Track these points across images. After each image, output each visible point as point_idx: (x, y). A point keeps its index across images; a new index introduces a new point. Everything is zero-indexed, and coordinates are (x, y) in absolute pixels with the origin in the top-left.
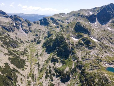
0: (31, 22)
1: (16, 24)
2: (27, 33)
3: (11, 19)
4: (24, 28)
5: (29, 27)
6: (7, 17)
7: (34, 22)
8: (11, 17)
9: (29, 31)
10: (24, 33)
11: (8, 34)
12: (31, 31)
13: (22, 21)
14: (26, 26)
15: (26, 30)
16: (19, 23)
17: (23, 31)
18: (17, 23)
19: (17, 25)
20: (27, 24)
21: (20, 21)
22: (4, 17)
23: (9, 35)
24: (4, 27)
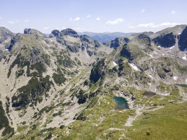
0: (100, 43)
1: (82, 44)
2: (90, 55)
3: (80, 39)
4: (89, 49)
5: (96, 49)
6: (76, 37)
7: (104, 44)
8: (81, 37)
9: (93, 53)
10: (87, 55)
11: (70, 53)
12: (95, 54)
13: (90, 41)
14: (93, 48)
15: (90, 52)
16: (86, 44)
17: (86, 53)
19: (83, 46)
20: (95, 45)
21: (88, 41)
22: (74, 36)
23: (70, 55)
24: (69, 47)
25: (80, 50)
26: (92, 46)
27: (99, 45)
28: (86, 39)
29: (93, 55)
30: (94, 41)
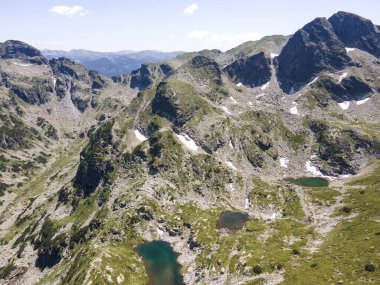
0: (104, 78)
1: (58, 82)
2: (82, 109)
3: (50, 69)
4: (78, 94)
5: (94, 92)
6: (40, 63)
7: (115, 79)
8: (52, 62)
9: (89, 104)
10: (74, 109)
12: (94, 105)
13: (78, 74)
14: (87, 90)
15: (81, 101)
16: (67, 80)
17: (72, 105)
18: (61, 79)
19: (61, 86)
20: (91, 83)
21: (71, 73)
22: (32, 62)
25: (53, 96)
26: (84, 86)
27: (103, 82)
28: (67, 69)
29: (90, 109)
30: (90, 73)
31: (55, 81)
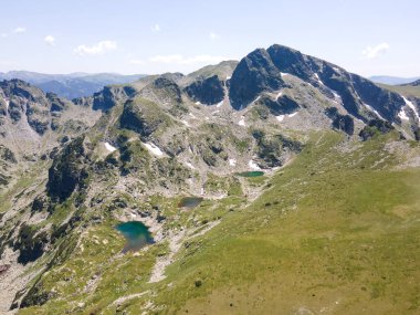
0: (64, 100)
1: (12, 105)
2: (40, 132)
4: (35, 117)
5: (54, 115)
7: (76, 102)
8: (4, 84)
9: (49, 126)
10: (32, 131)
12: (54, 128)
13: (34, 96)
14: (45, 113)
15: (39, 124)
16: (22, 103)
17: (29, 127)
18: (14, 101)
19: (15, 109)
20: (50, 106)
21: (27, 95)
25: (6, 119)
26: (41, 108)
27: (63, 104)
28: (21, 90)
29: (50, 131)
30: (48, 95)
31: (8, 104)
